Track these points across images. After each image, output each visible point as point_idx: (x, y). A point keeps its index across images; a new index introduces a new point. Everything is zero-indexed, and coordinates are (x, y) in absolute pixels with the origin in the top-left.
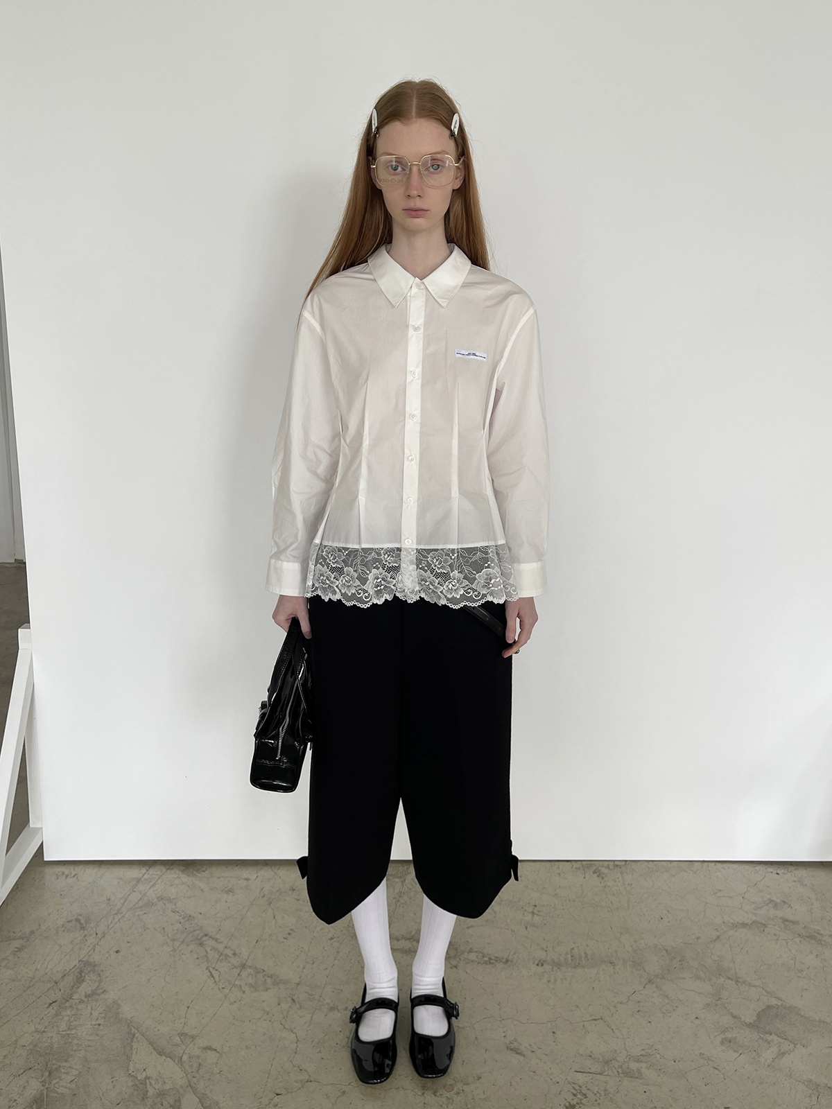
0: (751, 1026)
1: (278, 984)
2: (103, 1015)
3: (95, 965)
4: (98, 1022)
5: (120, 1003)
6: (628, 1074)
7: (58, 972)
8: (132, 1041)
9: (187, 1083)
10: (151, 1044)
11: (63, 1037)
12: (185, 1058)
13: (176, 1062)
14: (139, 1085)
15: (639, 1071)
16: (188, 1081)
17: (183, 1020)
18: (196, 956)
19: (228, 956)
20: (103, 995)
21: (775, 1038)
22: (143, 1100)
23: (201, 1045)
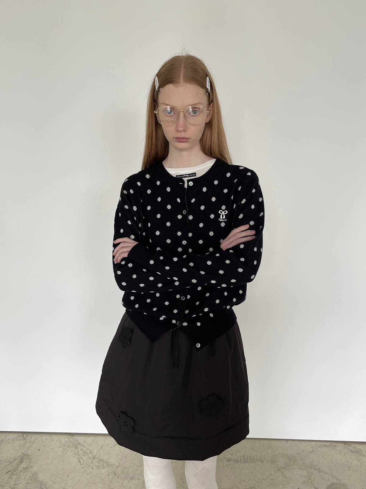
1: (109, 466)
2: (30, 478)
3: (29, 455)
4: (28, 482)
5: (39, 473)
7: (12, 458)
17: (65, 482)
18: (73, 453)
19: (88, 453)
20: (31, 469)
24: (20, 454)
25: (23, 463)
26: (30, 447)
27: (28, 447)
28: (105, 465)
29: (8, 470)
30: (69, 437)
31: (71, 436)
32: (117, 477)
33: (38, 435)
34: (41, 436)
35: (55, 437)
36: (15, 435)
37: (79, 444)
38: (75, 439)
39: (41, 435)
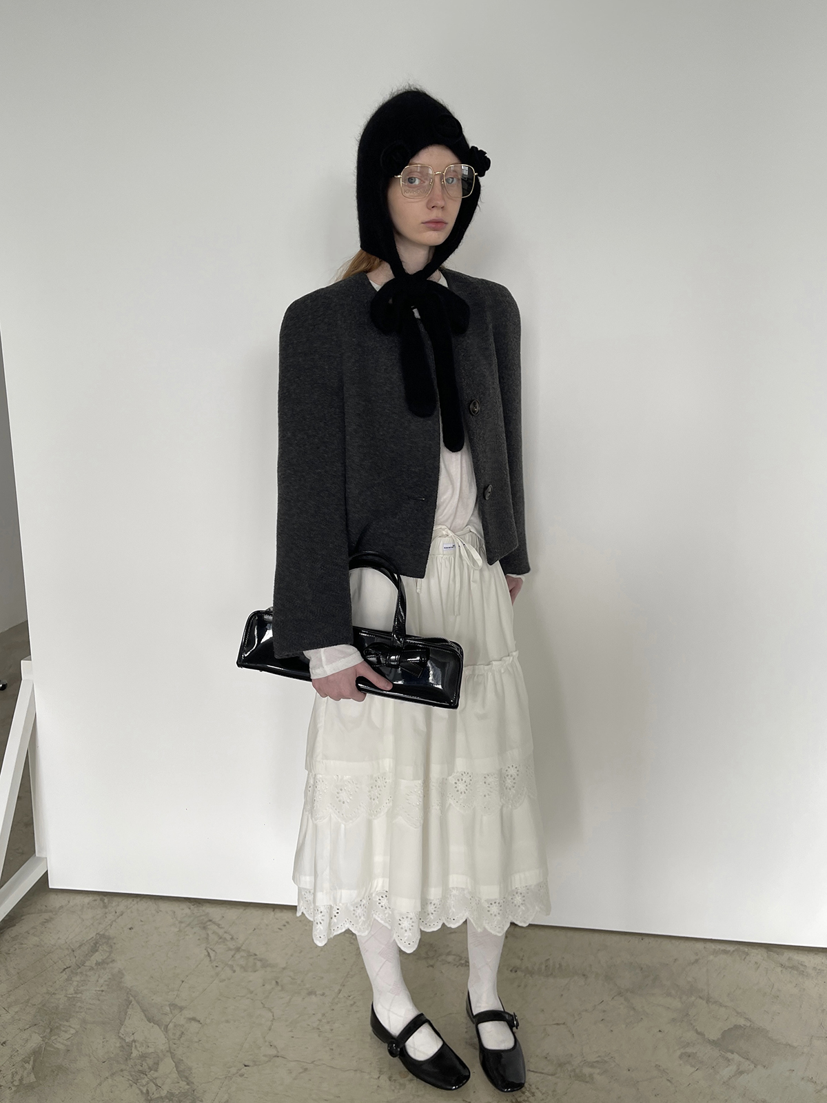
0: (714, 1043)
1: (265, 967)
2: (107, 983)
3: (109, 938)
4: (101, 989)
5: (125, 974)
6: (580, 1077)
7: (76, 941)
8: (128, 1007)
9: (168, 1049)
10: (143, 1011)
11: (69, 999)
12: (171, 1026)
13: (162, 1028)
14: (124, 1045)
15: (591, 1075)
16: (170, 1048)
17: (176, 993)
18: (199, 938)
19: (227, 940)
20: (111, 965)
21: (736, 1056)
22: (126, 1059)
23: (187, 1016)
24: (93, 935)
25: (97, 953)
26: (114, 923)
27: (109, 922)
28: (259, 964)
29: (65, 965)
30: (192, 907)
31: (195, 905)
32: (279, 988)
33: (133, 900)
34: (137, 902)
35: (164, 906)
36: (87, 899)
37: (210, 921)
38: (204, 910)
39: (138, 900)
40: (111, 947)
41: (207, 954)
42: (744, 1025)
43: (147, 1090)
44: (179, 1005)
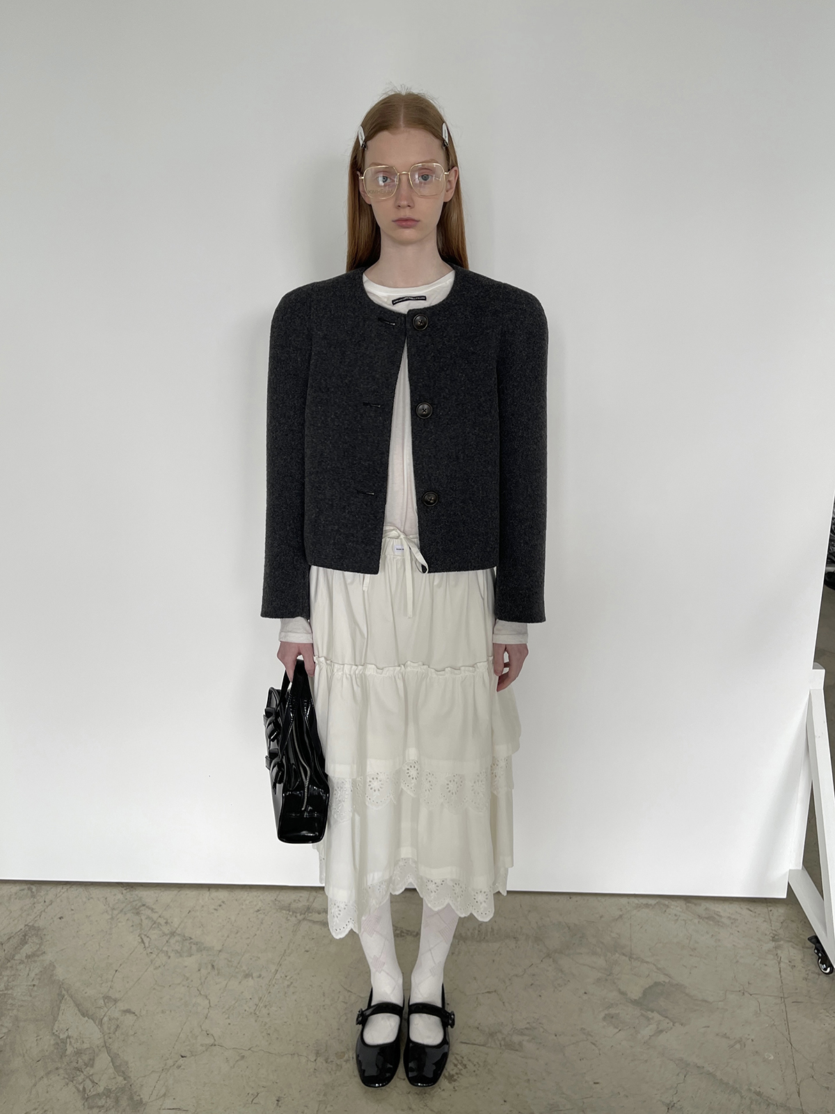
0: (636, 1003)
1: (201, 951)
2: (38, 977)
3: (39, 929)
4: (34, 983)
5: (57, 966)
6: (510, 1046)
7: (5, 935)
8: (61, 1002)
9: (103, 1044)
10: (78, 1005)
12: (106, 1019)
13: (97, 1022)
14: (59, 1042)
15: (520, 1044)
16: (105, 1042)
17: (109, 984)
18: (131, 924)
19: (160, 924)
20: (41, 958)
21: (656, 1016)
22: (61, 1057)
23: (122, 1008)
24: (22, 926)
25: (27, 945)
26: (43, 913)
27: (39, 912)
28: (194, 947)
30: (124, 892)
31: (128, 890)
32: (216, 971)
33: (62, 888)
34: (66, 890)
35: (95, 892)
36: (15, 889)
38: (137, 896)
39: (68, 887)
40: (41, 938)
41: (140, 940)
42: (664, 982)
43: (84, 1089)
44: (113, 997)
